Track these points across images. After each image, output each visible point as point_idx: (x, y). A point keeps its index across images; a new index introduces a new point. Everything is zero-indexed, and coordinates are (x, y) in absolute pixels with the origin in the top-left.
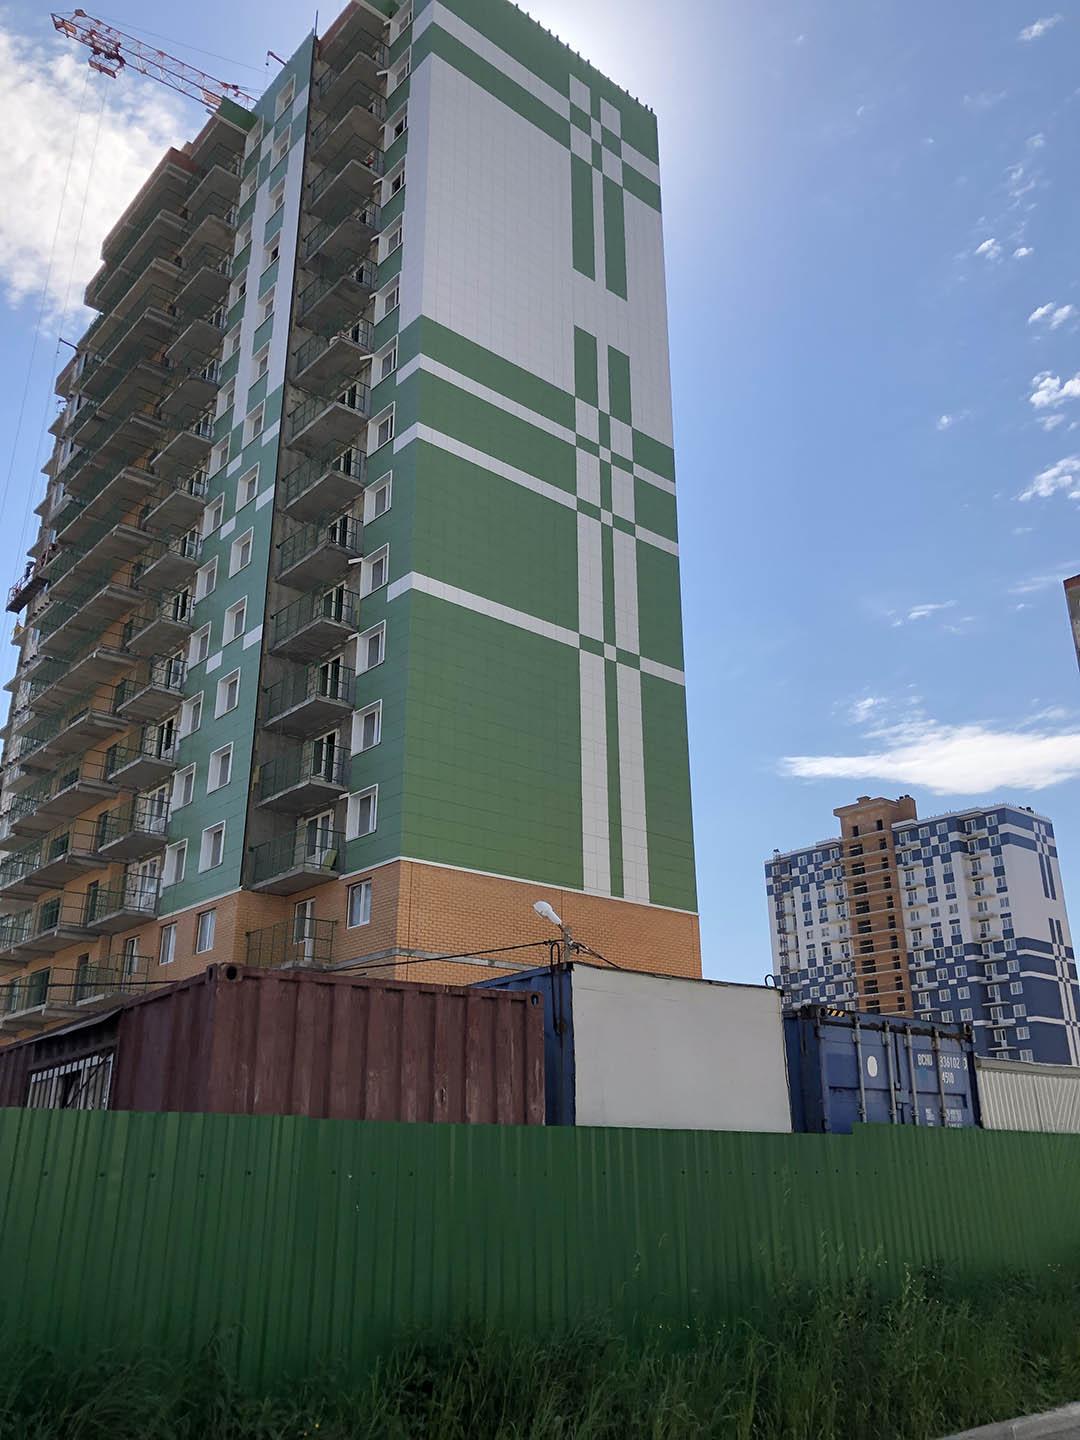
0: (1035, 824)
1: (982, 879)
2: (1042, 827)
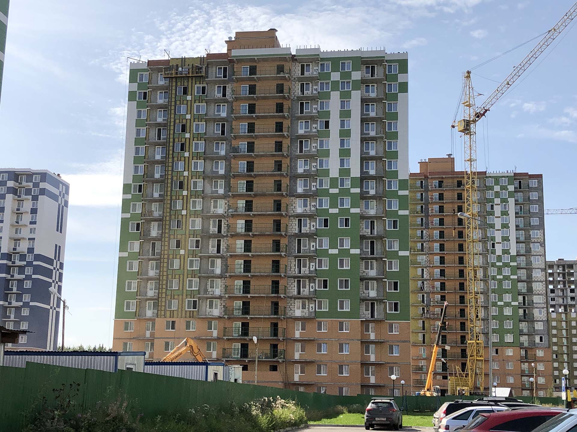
0: (61, 185)
1: (22, 214)
2: (64, 187)
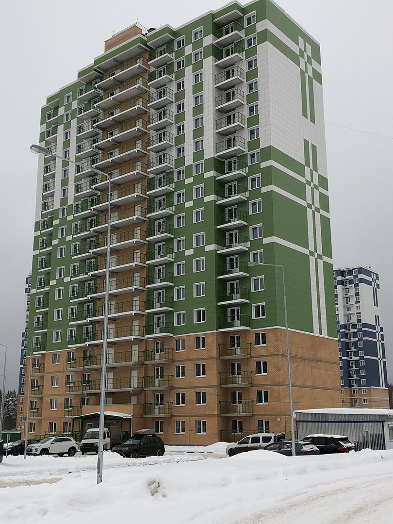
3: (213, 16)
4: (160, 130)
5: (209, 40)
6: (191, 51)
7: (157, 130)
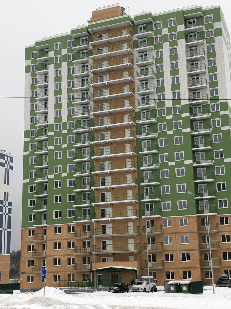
3: (184, 12)
4: (143, 81)
5: (181, 28)
6: (167, 33)
7: (141, 81)
